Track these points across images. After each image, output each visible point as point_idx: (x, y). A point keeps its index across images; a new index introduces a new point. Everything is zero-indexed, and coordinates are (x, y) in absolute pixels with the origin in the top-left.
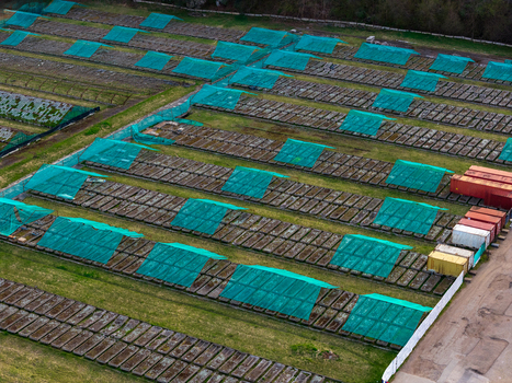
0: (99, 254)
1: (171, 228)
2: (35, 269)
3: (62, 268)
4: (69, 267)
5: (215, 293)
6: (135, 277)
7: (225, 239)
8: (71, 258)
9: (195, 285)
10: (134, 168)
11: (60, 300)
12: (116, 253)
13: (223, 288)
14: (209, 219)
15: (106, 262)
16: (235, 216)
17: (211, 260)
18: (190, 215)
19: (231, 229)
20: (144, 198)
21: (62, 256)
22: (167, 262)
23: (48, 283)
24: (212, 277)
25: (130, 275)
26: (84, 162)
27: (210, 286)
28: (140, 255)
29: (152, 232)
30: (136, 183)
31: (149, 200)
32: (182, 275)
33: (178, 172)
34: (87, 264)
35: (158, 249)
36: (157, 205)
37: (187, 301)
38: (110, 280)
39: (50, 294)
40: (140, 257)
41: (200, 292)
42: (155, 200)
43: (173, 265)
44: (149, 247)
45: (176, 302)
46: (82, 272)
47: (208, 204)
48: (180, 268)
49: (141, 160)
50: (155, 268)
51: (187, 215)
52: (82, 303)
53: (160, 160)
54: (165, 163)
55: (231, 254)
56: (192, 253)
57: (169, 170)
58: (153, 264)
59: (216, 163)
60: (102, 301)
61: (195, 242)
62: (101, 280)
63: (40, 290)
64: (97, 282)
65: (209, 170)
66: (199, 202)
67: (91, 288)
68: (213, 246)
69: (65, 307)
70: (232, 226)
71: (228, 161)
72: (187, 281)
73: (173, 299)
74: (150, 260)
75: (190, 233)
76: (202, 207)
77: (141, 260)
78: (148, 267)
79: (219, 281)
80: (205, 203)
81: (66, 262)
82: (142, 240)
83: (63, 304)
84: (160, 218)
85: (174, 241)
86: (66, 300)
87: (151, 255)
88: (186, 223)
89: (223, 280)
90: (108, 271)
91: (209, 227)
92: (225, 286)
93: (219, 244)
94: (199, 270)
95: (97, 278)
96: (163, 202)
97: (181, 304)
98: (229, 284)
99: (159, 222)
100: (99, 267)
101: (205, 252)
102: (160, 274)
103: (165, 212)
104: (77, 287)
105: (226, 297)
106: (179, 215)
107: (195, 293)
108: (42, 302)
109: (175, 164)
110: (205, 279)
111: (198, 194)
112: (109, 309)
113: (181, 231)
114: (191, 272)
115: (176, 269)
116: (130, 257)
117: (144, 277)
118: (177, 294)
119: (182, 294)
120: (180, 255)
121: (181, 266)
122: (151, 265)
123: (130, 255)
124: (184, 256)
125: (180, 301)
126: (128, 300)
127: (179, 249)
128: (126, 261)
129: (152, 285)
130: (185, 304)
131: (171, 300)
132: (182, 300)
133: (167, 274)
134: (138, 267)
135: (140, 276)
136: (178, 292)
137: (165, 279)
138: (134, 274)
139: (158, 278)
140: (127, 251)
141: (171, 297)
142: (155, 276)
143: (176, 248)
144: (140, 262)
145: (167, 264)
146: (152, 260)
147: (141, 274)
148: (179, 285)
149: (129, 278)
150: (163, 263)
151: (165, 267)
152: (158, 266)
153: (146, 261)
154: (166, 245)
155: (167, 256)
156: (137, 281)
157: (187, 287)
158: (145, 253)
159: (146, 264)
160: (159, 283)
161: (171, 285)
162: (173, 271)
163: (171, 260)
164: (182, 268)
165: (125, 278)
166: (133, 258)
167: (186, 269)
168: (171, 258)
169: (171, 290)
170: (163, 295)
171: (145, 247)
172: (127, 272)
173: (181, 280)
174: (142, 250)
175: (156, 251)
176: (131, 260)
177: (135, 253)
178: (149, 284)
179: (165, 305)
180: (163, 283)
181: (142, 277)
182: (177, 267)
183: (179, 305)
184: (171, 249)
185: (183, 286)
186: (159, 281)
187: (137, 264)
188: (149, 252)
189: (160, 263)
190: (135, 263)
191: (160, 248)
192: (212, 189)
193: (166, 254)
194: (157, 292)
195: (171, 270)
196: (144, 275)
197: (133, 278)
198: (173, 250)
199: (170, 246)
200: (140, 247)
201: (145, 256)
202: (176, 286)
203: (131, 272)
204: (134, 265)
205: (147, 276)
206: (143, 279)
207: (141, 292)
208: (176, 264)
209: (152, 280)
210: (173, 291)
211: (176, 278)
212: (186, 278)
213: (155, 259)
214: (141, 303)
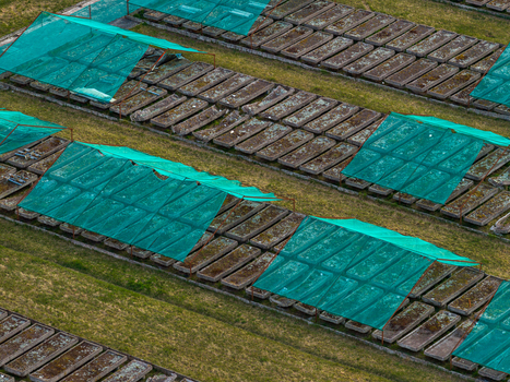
0: (165, 237)
1: (343, 183)
2: (11, 266)
3: (77, 266)
4: (93, 265)
5: (443, 348)
6: (250, 297)
7: (473, 218)
8: (100, 244)
9: (393, 326)
10: (260, 32)
11: (67, 342)
12: (206, 237)
13: (462, 335)
14: (436, 167)
15: (182, 256)
16: (501, 162)
17: (437, 267)
18: (389, 153)
19: (489, 193)
20: (283, 108)
21: (79, 237)
22: (328, 264)
23: (42, 299)
24: (438, 308)
25: (240, 292)
26: (141, 14)
27: (431, 329)
28: (266, 244)
29: (296, 190)
30: (265, 70)
31: (295, 111)
32: (365, 298)
33: (366, 48)
34: (138, 259)
35: (309, 232)
36: (312, 126)
37: (372, 362)
38: (189, 300)
39: (44, 328)
40: (264, 250)
41: (407, 343)
42: (307, 114)
43: (344, 274)
44: (286, 228)
45: (344, 363)
46: (125, 278)
47: (436, 129)
48: (361, 282)
49: (278, 13)
50: (300, 277)
51: (383, 154)
52: (121, 352)
53: (325, 16)
54: (336, 23)
55: (484, 255)
56: (391, 247)
57: (345, 42)
58: (294, 268)
59: (461, 29)
60: (168, 351)
61: (400, 219)
62: (169, 300)
63: (21, 317)
64: (157, 305)
65: (446, 45)
66: (414, 124)
67: (145, 318)
68: (444, 232)
69: (80, 361)
70: (491, 185)
71: (490, 25)
72: (376, 313)
73: (340, 355)
74: (287, 258)
75: (388, 197)
76: (421, 136)
77: (266, 257)
78: (282, 274)
79: (453, 318)
80: (428, 127)
81: (85, 253)
82: (270, 209)
83: (73, 353)
84: (317, 158)
85: (349, 216)
86: (83, 344)
87: (293, 247)
88: (379, 173)
89: (464, 317)
90: (186, 277)
91: (437, 186)
92: (468, 331)
93: (457, 229)
94: (405, 289)
95: (159, 296)
96: (326, 121)
97: (359, 368)
98: (479, 327)
99: (313, 168)
100: (165, 269)
101: (423, 246)
102: (311, 294)
103: (329, 144)
104: (111, 314)
105: (469, 359)
106: (365, 152)
107: (393, 345)
108: (24, 346)
109: (362, 27)
110: (419, 311)
111: (412, 104)
112: (185, 371)
113: (366, 193)
114: (387, 291)
115: (350, 283)
116: (240, 248)
117: (272, 299)
118: (350, 343)
119: (363, 344)
120: (360, 251)
121: (363, 276)
122: (290, 271)
123: (240, 243)
124: (372, 253)
125: (356, 363)
126: (229, 353)
127: (361, 235)
128: (232, 257)
129: (291, 318)
130: (368, 370)
131: (334, 359)
132: (361, 361)
133: (327, 294)
134: (258, 274)
135: (263, 295)
136: (352, 339)
137: (321, 306)
138: (249, 290)
139: (306, 302)
140: (233, 233)
141: (333, 351)
142: (297, 298)
143: (352, 233)
144: (264, 262)
145: (330, 271)
146: (293, 257)
147: (265, 291)
148: (354, 323)
149: (235, 300)
150: (319, 266)
151: (323, 277)
152: (306, 273)
153: (278, 259)
154: (328, 224)
155: (329, 251)
156: (254, 307)
157: (373, 329)
158: (276, 239)
159: (277, 267)
160: (307, 316)
161: (337, 322)
162: (343, 288)
163: (338, 262)
164: (366, 282)
165: (227, 297)
166: (248, 251)
167: (373, 285)
168: (340, 256)
169: (335, 334)
170: (315, 344)
171: (278, 226)
172: (232, 284)
173: (362, 310)
174: (270, 232)
175: (303, 238)
176: (243, 255)
177: (253, 240)
178: (283, 315)
179: (318, 368)
180: (316, 315)
181: (267, 299)
182: (353, 278)
183: (354, 372)
184: (341, 233)
185: (365, 325)
186: (307, 311)
187: (256, 267)
188: (287, 238)
189: (311, 266)
190: (251, 264)
191: (314, 230)
192: (448, 94)
193: (327, 246)
194: (300, 336)
195: (337, 285)
196: (272, 294)
197: (244, 300)
198: (345, 237)
199: (337, 227)
200: (265, 224)
201: (277, 248)
202: (348, 325)
203: (240, 285)
204: (249, 268)
205: (280, 297)
206: (270, 304)
207: (264, 335)
208: (350, 272)
209: (291, 307)
210: (341, 335)
211: (349, 305)
212: (374, 306)
213: (300, 256)
214: (262, 361)
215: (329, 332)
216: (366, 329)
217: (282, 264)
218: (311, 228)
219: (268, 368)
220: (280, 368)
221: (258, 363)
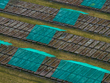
1: (26, 40)
5: (49, 75)
6: (7, 66)
7: (54, 47)
9: (38, 71)
10: (7, 8)
13: (53, 72)
14: (46, 36)
16: (60, 34)
17: (47, 57)
18: (36, 33)
19: (57, 41)
20: (12, 24)
22: (24, 58)
24: (48, 66)
25: (5, 65)
27: (46, 71)
28: (10, 54)
29: (16, 42)
30: (8, 16)
31: (15, 25)
32: (32, 65)
33: (30, 11)
35: (20, 51)
36: (19, 28)
37: (34, 79)
40: (10, 56)
41: (41, 74)
42: (18, 26)
43: (27, 60)
44: (14, 51)
45: (28, 80)
47: (46, 28)
48: (31, 62)
49: (11, 4)
50: (18, 61)
51: (35, 34)
53: (21, 4)
54: (23, 6)
55: (57, 55)
56: (37, 54)
57: (25, 10)
58: (17, 59)
59: (50, 6)
61: (39, 48)
65: (47, 10)
66: (41, 27)
68: (48, 50)
70: (58, 40)
71: (56, 5)
72: (35, 68)
73: (27, 78)
74: (15, 57)
75: (36, 43)
76: (43, 29)
77: (10, 57)
78: (14, 61)
79: (51, 69)
80: (44, 27)
82: (11, 47)
84: (21, 35)
85: (28, 47)
87: (16, 55)
88: (34, 38)
89: (53, 68)
91: (47, 40)
92: (54, 71)
93: (51, 49)
94: (41, 63)
96: (22, 27)
97: (31, 80)
98: (57, 70)
99: (20, 37)
101: (44, 53)
102: (21, 65)
103: (23, 32)
105: (55, 77)
106: (31, 33)
107: (39, 75)
109: (29, 6)
110: (44, 67)
111: (41, 23)
113: (31, 42)
114: (37, 63)
115: (29, 62)
116: (5, 56)
117: (12, 66)
118: (29, 75)
119: (32, 75)
120: (31, 55)
121: (32, 60)
122: (16, 60)
123: (4, 54)
124: (33, 55)
125: (31, 79)
126: (3, 79)
127: (31, 51)
128: (3, 58)
129: (16, 70)
130: (33, 81)
131: (26, 79)
132: (32, 79)
133: (24, 65)
134: (9, 61)
135: (10, 66)
136: (30, 74)
137: (23, 67)
138: (7, 64)
139: (19, 67)
140: (3, 52)
141: (26, 77)
142: (17, 66)
143: (29, 51)
144: (10, 58)
145: (24, 60)
146: (16, 57)
147: (10, 65)
148: (30, 71)
149: (4, 67)
150: (22, 59)
151: (23, 61)
152: (19, 60)
153: (13, 58)
154: (23, 49)
155: (24, 55)
156: (8, 68)
157: (34, 72)
158: (12, 53)
159: (13, 59)
160: (20, 70)
161: (26, 71)
162: (27, 63)
163: (26, 57)
164: (32, 62)
165: (2, 66)
166: (6, 56)
167: (34, 62)
168: (26, 56)
169: (26, 73)
170: (22, 76)
171: (13, 50)
172: (3, 63)
173: (31, 68)
174: (11, 52)
175: (18, 53)
176: (5, 57)
177: (7, 54)
178: (15, 70)
179: (23, 81)
180: (22, 69)
181: (11, 66)
182: (29, 61)
183: (30, 81)
184: (26, 51)
185: (32, 71)
186: (20, 68)
187: (8, 59)
188: (15, 53)
189: (20, 59)
190: (7, 59)
191: (21, 51)
192: (48, 20)
193: (23, 54)
194: (18, 74)
195: (26, 63)
196: (12, 65)
197: (6, 67)
198: (27, 52)
199: (26, 50)
200: (10, 50)
201: (12, 55)
202: (29, 71)
203: (5, 64)
204: (7, 60)
205: (14, 66)
206: (12, 67)
207: (10, 74)
208: (29, 59)
209: (16, 68)
210: (27, 73)
211: (29, 67)
212: (34, 67)
213: (18, 57)
214: (10, 80)
215: (25, 73)
216: (33, 72)
217: (14, 58)
218: (20, 50)
219: (12, 81)
220: (14, 81)
221: (9, 80)
